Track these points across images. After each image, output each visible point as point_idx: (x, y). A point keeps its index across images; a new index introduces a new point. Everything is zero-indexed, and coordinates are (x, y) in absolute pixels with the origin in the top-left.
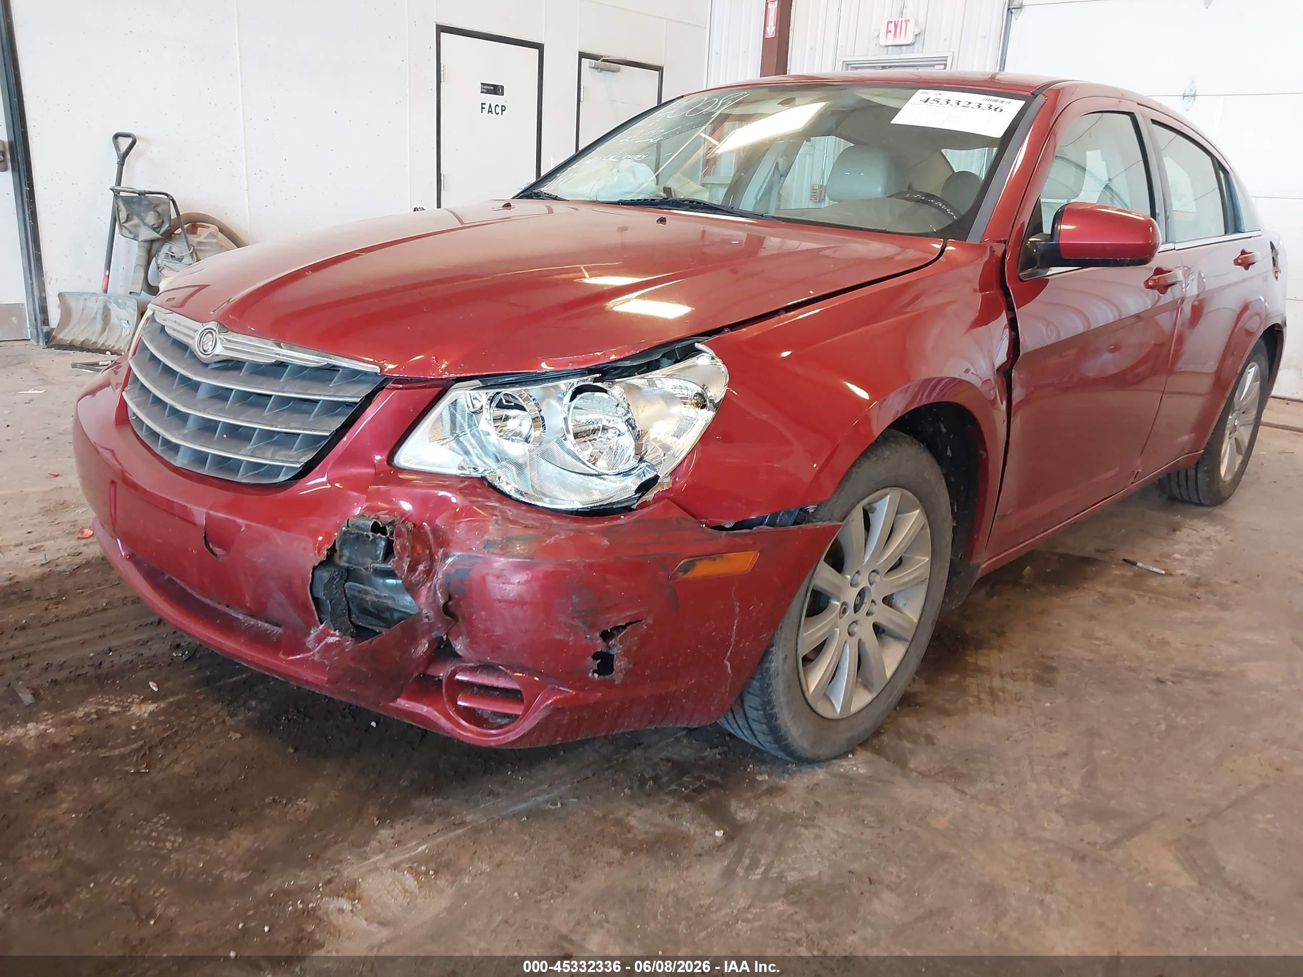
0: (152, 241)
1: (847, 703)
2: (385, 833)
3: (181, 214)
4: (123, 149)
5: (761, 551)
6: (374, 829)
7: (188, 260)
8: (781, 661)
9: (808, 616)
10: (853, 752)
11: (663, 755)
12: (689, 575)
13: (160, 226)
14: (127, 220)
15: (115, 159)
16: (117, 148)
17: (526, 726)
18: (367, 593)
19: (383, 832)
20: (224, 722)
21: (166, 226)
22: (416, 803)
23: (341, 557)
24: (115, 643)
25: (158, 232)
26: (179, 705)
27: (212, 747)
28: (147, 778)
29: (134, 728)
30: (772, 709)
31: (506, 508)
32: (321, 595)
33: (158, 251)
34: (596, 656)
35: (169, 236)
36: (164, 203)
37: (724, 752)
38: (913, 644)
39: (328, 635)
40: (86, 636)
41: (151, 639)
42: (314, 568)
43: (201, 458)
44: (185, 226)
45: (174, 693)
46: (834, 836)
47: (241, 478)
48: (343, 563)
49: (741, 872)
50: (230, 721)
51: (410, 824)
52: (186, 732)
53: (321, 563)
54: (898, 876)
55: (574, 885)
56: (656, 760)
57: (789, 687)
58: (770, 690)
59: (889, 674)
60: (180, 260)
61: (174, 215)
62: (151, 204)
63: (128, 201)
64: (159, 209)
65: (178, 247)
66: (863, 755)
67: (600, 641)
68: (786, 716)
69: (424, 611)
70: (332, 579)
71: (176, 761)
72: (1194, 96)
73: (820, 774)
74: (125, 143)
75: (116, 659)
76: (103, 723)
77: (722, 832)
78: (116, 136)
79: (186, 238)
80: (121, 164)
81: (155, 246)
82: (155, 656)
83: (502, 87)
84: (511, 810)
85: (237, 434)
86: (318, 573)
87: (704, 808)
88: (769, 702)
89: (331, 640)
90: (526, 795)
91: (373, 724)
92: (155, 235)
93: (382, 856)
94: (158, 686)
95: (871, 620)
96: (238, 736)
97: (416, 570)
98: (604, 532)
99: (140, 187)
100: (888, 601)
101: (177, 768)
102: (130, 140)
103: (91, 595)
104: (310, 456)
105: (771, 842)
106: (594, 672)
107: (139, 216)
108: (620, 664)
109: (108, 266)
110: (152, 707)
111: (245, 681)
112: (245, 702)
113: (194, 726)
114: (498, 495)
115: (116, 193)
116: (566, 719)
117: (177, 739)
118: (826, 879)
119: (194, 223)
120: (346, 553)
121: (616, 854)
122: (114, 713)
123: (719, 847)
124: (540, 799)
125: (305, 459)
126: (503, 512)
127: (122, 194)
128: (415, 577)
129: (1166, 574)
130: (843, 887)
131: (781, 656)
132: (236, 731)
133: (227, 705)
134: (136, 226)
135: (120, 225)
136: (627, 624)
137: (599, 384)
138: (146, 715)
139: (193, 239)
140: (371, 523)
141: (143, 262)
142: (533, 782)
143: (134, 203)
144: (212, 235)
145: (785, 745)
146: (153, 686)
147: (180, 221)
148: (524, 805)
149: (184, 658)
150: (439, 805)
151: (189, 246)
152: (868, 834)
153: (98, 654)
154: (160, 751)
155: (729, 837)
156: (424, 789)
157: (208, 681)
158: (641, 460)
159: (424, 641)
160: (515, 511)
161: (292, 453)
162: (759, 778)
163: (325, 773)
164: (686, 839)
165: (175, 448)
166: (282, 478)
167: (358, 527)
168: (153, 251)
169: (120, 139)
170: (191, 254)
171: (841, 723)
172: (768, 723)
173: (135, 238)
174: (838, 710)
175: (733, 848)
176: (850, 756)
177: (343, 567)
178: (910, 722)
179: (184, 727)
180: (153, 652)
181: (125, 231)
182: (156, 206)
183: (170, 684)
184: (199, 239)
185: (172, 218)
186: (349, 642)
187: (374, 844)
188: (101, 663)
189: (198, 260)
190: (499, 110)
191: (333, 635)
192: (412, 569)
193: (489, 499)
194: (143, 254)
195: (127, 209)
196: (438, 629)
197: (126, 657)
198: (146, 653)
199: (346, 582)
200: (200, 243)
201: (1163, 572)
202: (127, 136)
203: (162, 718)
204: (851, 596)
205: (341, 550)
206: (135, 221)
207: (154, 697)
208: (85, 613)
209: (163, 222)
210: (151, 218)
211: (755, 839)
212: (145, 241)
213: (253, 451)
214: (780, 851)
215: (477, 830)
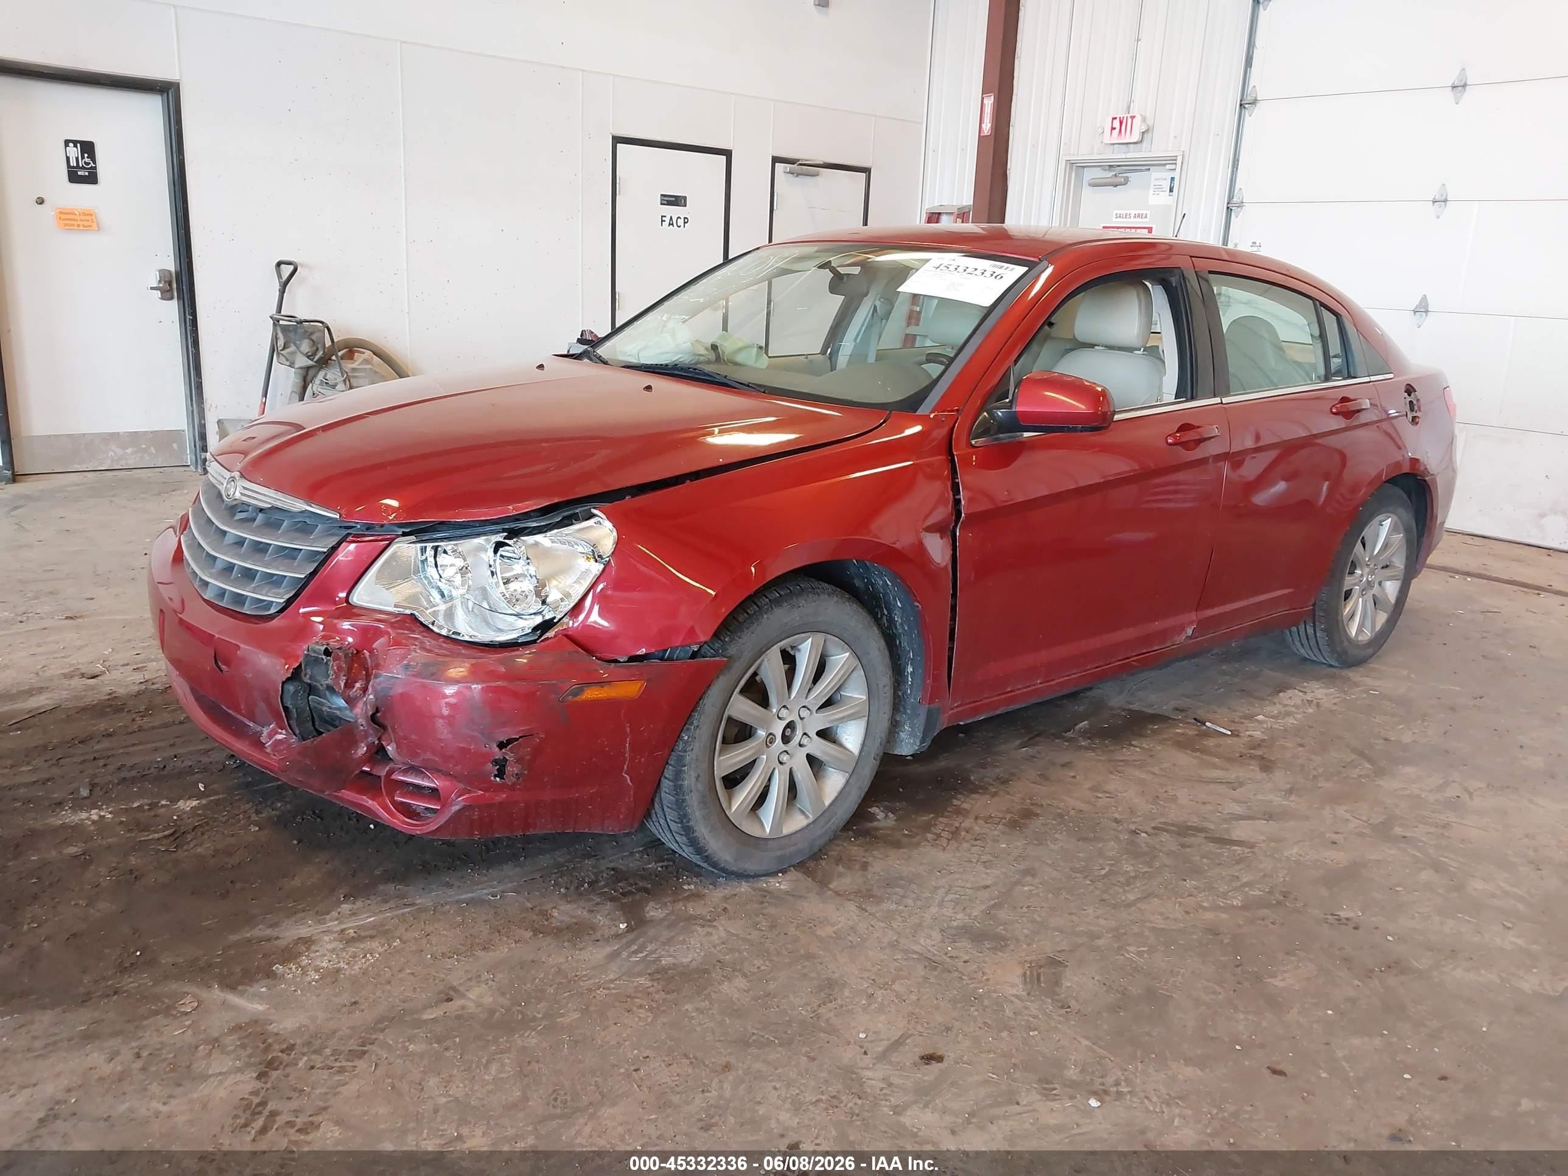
0: (308, 368)
1: (777, 824)
2: (346, 907)
3: (335, 341)
4: (285, 276)
5: (647, 681)
6: (339, 903)
7: (340, 387)
8: (693, 779)
9: (725, 741)
10: (784, 871)
11: (611, 865)
12: (578, 698)
13: (314, 354)
14: (284, 348)
15: (277, 287)
16: (280, 276)
17: (442, 819)
18: (323, 704)
19: (344, 906)
20: (250, 817)
21: (320, 354)
22: (381, 887)
23: (305, 675)
24: (181, 751)
25: (312, 360)
26: (217, 803)
27: (233, 835)
28: (173, 855)
29: (175, 818)
30: (688, 822)
31: (426, 640)
32: (289, 704)
33: (315, 376)
34: (496, 762)
35: (324, 362)
36: (319, 331)
37: (666, 867)
38: (854, 776)
39: (277, 733)
40: (159, 744)
41: (212, 749)
42: (283, 683)
43: (222, 593)
44: (340, 354)
45: (216, 793)
46: (723, 934)
47: (246, 610)
48: (307, 680)
49: (625, 954)
50: (254, 817)
51: (369, 902)
52: (216, 824)
53: (288, 679)
54: (759, 968)
55: (480, 953)
56: (603, 868)
57: (703, 802)
58: (684, 804)
59: (827, 803)
60: (334, 387)
61: (328, 343)
62: (306, 332)
63: (285, 329)
64: (314, 337)
65: (332, 374)
66: (793, 874)
67: (497, 749)
68: (703, 830)
69: (360, 721)
70: (296, 692)
71: (201, 844)
72: (1445, 201)
73: (744, 887)
74: (287, 270)
75: (178, 764)
76: (152, 813)
77: (626, 925)
78: (279, 264)
79: (339, 363)
80: (282, 292)
81: (311, 373)
82: (211, 763)
83: (685, 198)
84: (457, 898)
85: (249, 575)
86: (286, 686)
87: (623, 908)
88: (685, 816)
89: (279, 737)
90: (475, 887)
91: (372, 826)
92: (310, 363)
93: (336, 922)
94: (205, 787)
95: (804, 752)
96: (257, 829)
97: (354, 687)
98: (501, 662)
99: (301, 315)
100: (824, 734)
101: (199, 850)
102: (291, 268)
103: (174, 710)
104: (291, 594)
105: (666, 934)
106: (496, 776)
107: (295, 345)
108: (512, 769)
109: (265, 395)
110: (195, 803)
111: (279, 787)
112: (272, 803)
113: (224, 819)
114: (422, 629)
115: (276, 322)
116: (476, 815)
117: (208, 828)
118: (694, 964)
119: (351, 348)
120: (309, 672)
121: (529, 934)
122: (163, 806)
123: (618, 936)
124: (485, 891)
125: (287, 597)
126: (422, 643)
127: (281, 322)
128: (352, 693)
129: (1233, 735)
130: (706, 971)
131: (693, 775)
132: (255, 825)
133: (257, 805)
134: (293, 353)
135: (278, 354)
136: (520, 737)
137: (507, 541)
138: (188, 809)
139: (348, 365)
140: (323, 648)
141: (298, 390)
142: (486, 879)
143: (290, 331)
144: (367, 361)
145: (706, 856)
146: (201, 787)
147: (335, 347)
148: (470, 895)
149: (235, 765)
150: (399, 890)
151: (342, 372)
152: (755, 935)
153: (164, 759)
154: (189, 837)
155: (630, 929)
156: (391, 877)
157: (248, 785)
158: (544, 602)
159: (363, 745)
160: (433, 642)
161: (281, 591)
162: (686, 887)
163: (317, 860)
164: (593, 928)
165: (206, 584)
166: (272, 611)
167: (315, 652)
168: (309, 378)
169: (283, 266)
170: (344, 381)
171: (770, 842)
172: (687, 835)
173: (291, 365)
174: (768, 830)
175: (631, 936)
176: (780, 875)
177: (306, 683)
178: (855, 850)
179: (215, 821)
180: (210, 760)
181: (282, 359)
182: (312, 334)
183: (215, 786)
184: (354, 365)
185: (327, 346)
186: (294, 739)
187: (334, 914)
188: (165, 767)
189: (351, 388)
190: (681, 222)
191: (281, 733)
192: (349, 685)
193: (413, 632)
194: (299, 381)
195: (285, 337)
196: (371, 736)
197: (188, 763)
198: (205, 760)
199: (309, 695)
200: (354, 370)
201: (1229, 733)
202: (289, 263)
203: (200, 812)
204: (778, 728)
205: (306, 669)
206: (292, 348)
207: (199, 795)
208: (165, 725)
209: (317, 349)
210: (305, 346)
211: (652, 932)
212: (301, 368)
213: (254, 588)
214: (669, 942)
215: (423, 910)
